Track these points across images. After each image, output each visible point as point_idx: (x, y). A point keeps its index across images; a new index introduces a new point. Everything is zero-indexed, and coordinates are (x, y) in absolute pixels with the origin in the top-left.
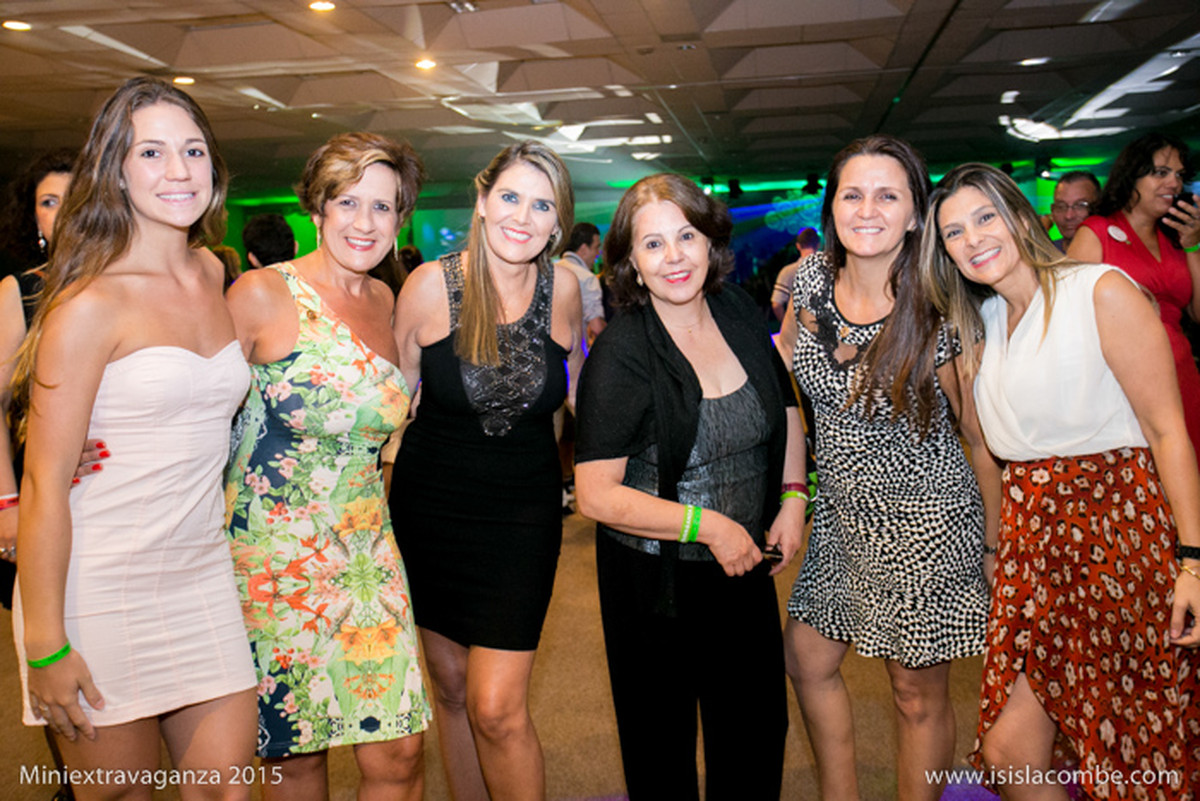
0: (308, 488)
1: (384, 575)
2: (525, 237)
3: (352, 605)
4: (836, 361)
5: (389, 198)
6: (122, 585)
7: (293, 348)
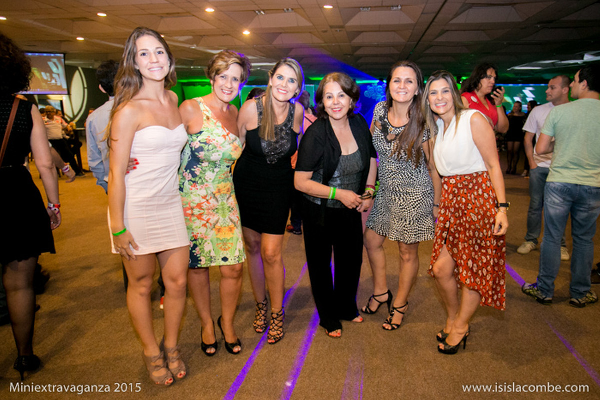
0: (205, 179)
1: (231, 209)
2: (285, 92)
3: (219, 219)
4: (388, 140)
5: (238, 77)
6: (144, 208)
7: (201, 129)
